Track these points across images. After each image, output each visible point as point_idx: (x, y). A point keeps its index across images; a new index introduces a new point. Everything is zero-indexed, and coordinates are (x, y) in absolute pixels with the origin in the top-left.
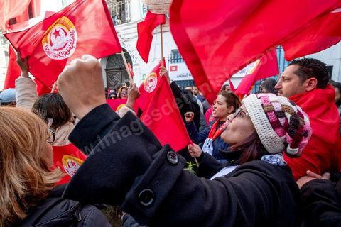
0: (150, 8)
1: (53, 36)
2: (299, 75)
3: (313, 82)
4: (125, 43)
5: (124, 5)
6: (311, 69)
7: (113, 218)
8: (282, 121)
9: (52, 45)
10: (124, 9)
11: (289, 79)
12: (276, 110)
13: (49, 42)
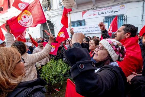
0: (65, 6)
1: (23, 18)
2: (124, 30)
3: (129, 34)
4: (51, 19)
5: (50, 2)
6: (130, 29)
7: (48, 94)
8: (118, 49)
9: (22, 21)
10: (50, 4)
11: (120, 32)
12: (115, 45)
13: (21, 20)
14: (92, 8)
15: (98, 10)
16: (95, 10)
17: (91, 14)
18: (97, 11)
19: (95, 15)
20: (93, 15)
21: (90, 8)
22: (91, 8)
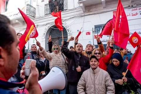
14: (131, 5)
15: (139, 8)
16: (134, 9)
17: (129, 15)
18: (138, 10)
19: (134, 15)
20: (132, 15)
21: (127, 6)
22: (129, 6)
